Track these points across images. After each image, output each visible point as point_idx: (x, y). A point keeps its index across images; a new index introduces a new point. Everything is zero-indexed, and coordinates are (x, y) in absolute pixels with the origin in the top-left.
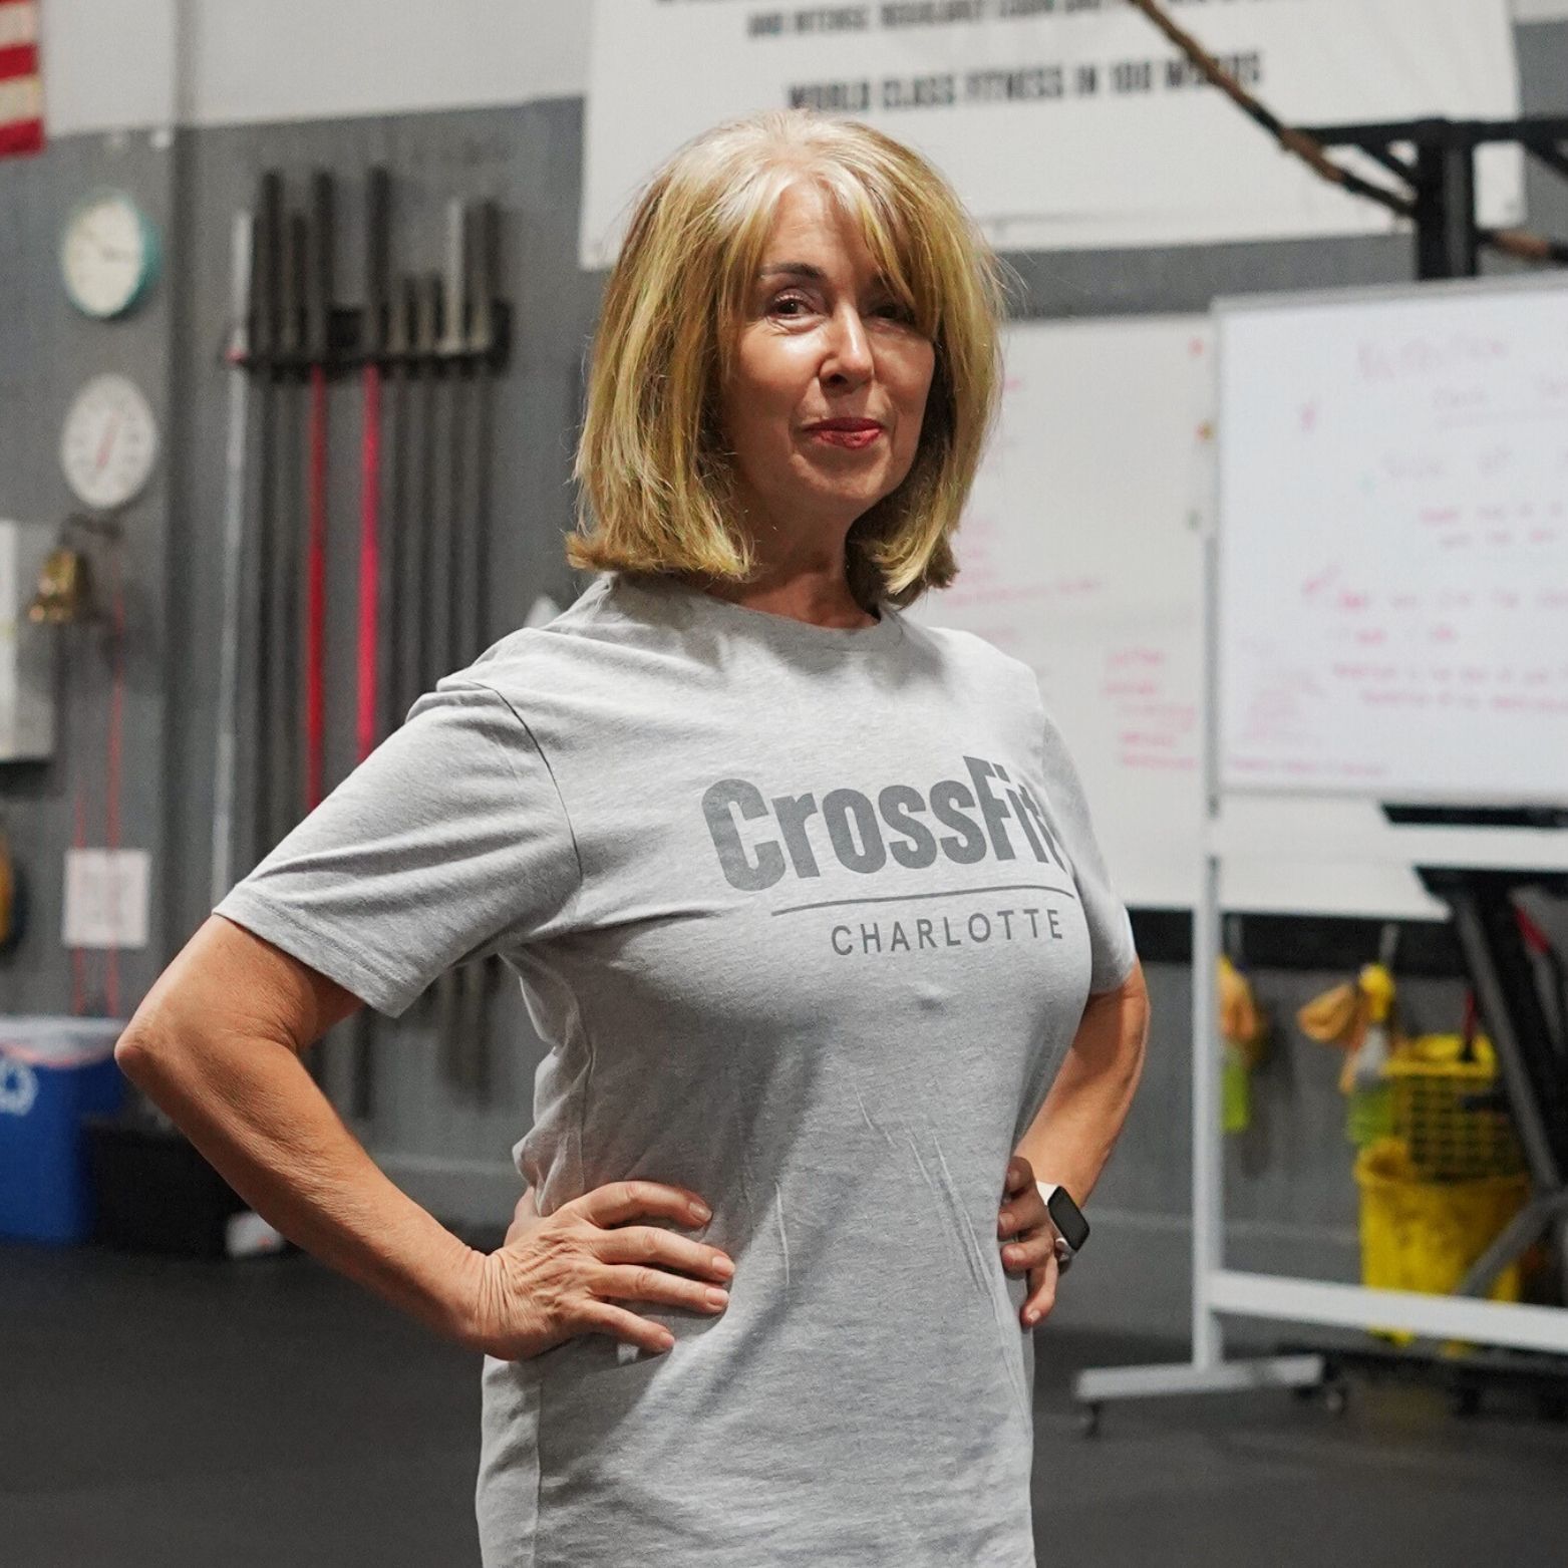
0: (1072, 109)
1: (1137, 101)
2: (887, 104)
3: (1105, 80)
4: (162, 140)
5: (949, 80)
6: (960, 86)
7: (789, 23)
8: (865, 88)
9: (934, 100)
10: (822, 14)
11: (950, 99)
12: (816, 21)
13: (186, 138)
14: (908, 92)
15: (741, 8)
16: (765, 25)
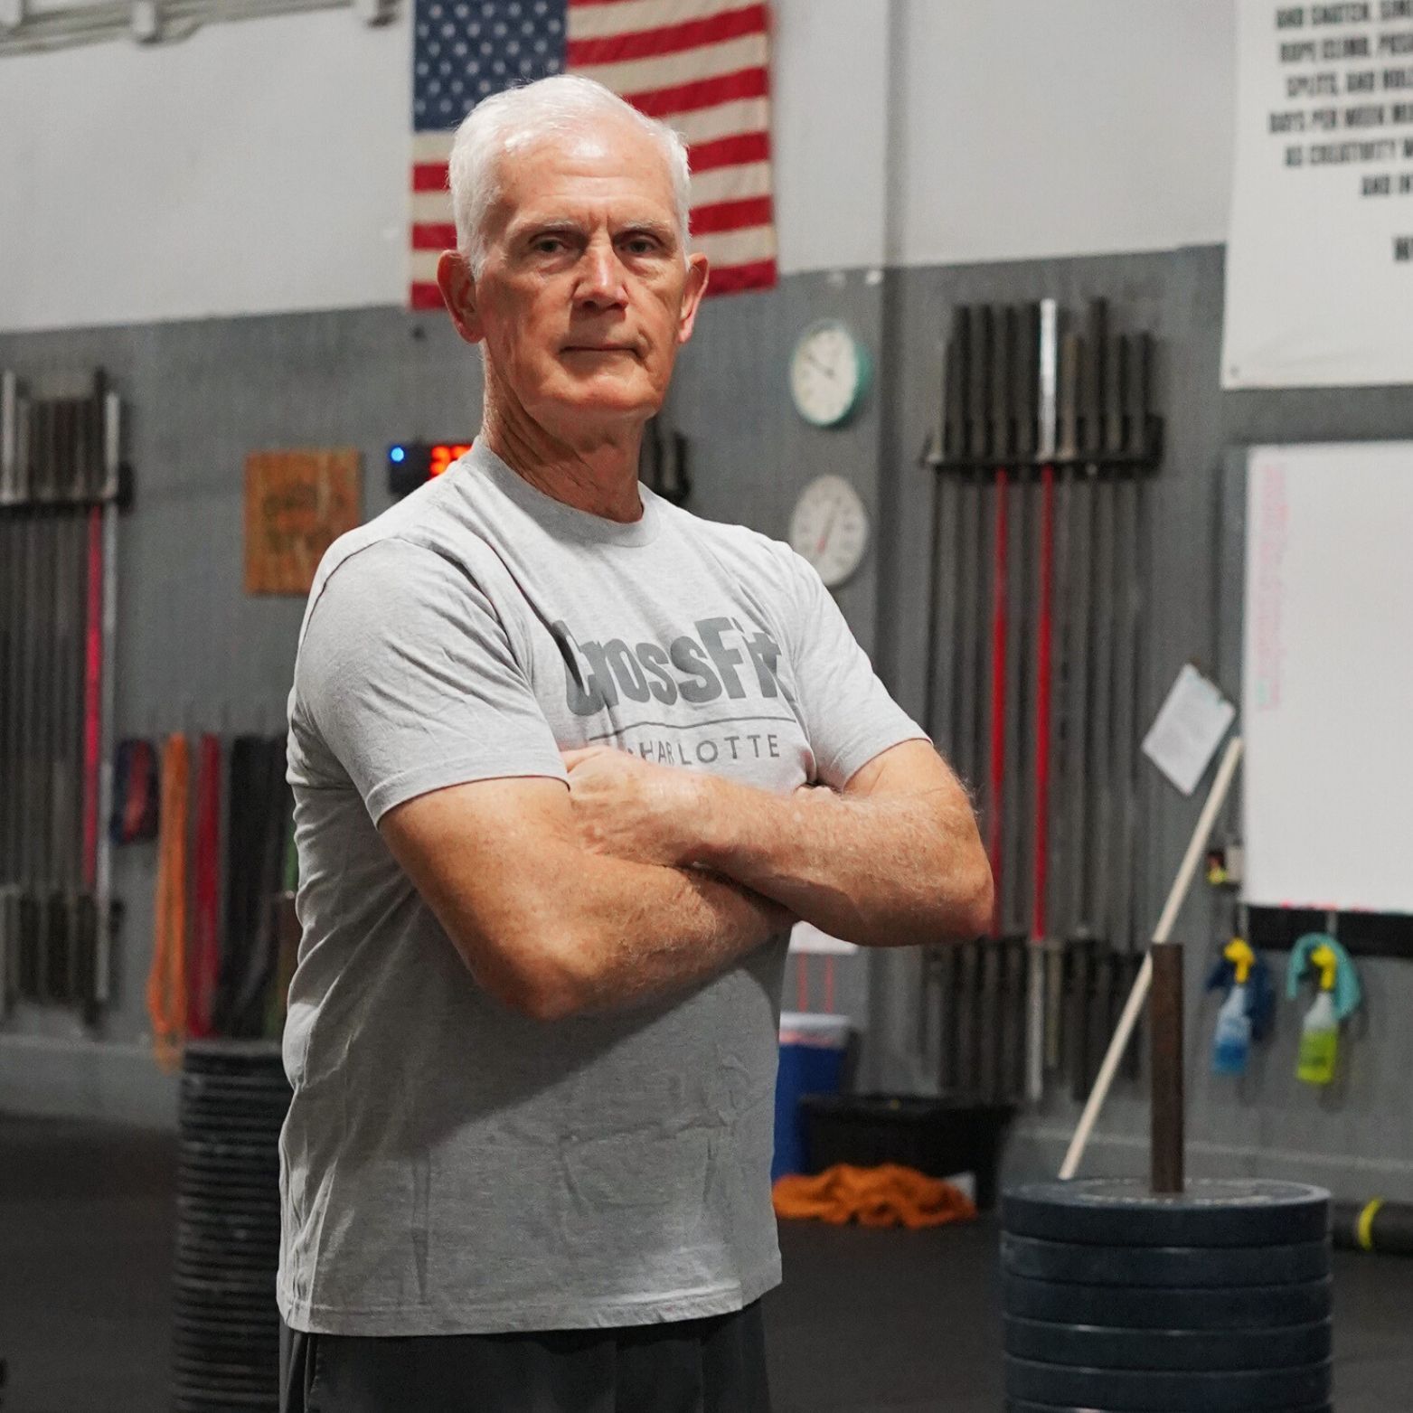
4: (874, 278)
7: (1395, 184)
13: (893, 276)
15: (1357, 171)
16: (1375, 187)
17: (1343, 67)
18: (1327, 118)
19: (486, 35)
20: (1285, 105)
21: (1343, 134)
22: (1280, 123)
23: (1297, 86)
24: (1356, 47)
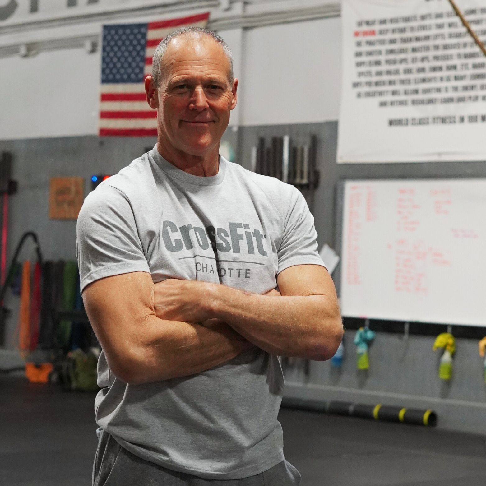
0: (458, 126)
1: (474, 125)
2: (413, 124)
3: (466, 120)
4: (235, 129)
5: (428, 119)
6: (430, 120)
7: (389, 104)
8: (407, 120)
9: (424, 123)
10: (397, 102)
11: (428, 123)
12: (396, 103)
13: (241, 129)
14: (417, 121)
15: (377, 100)
16: (383, 104)
17: (374, 69)
18: (369, 84)
19: (123, 55)
20: (357, 80)
21: (374, 89)
22: (355, 85)
23: (360, 74)
24: (378, 63)
